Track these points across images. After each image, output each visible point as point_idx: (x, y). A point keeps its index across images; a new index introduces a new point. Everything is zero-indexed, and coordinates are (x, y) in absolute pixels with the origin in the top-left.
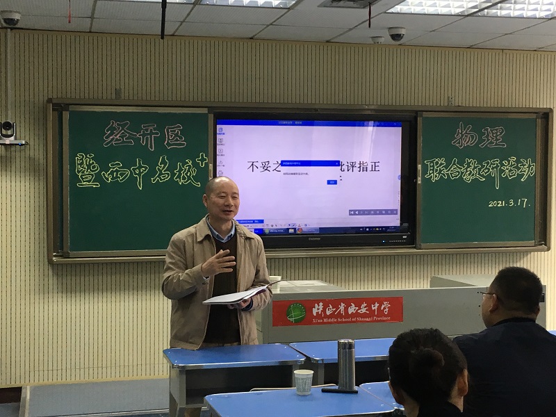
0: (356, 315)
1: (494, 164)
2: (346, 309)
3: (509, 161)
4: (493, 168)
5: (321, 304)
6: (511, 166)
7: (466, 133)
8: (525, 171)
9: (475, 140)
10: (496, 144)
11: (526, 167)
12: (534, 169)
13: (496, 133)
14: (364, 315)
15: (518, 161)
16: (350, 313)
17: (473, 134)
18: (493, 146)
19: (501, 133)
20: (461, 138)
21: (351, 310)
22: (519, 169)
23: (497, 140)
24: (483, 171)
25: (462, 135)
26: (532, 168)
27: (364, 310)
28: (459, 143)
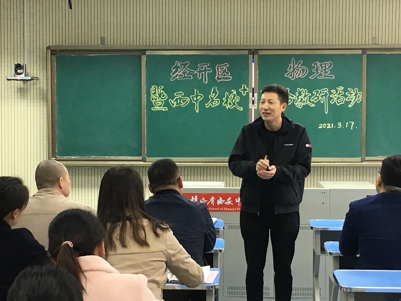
0: (223, 205)
1: (324, 93)
2: (215, 201)
3: (337, 90)
4: (322, 96)
5: (196, 197)
6: (339, 94)
7: (297, 67)
8: (352, 99)
9: (306, 73)
10: (325, 76)
11: (353, 95)
12: (361, 97)
13: (325, 67)
14: (229, 206)
15: (345, 90)
16: (218, 204)
17: (304, 67)
18: (322, 78)
19: (329, 67)
20: (293, 71)
21: (220, 202)
22: (346, 96)
23: (326, 72)
24: (313, 98)
25: (294, 69)
26: (359, 96)
27: (229, 202)
28: (291, 75)
